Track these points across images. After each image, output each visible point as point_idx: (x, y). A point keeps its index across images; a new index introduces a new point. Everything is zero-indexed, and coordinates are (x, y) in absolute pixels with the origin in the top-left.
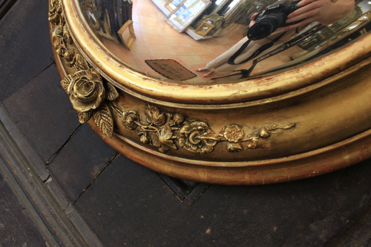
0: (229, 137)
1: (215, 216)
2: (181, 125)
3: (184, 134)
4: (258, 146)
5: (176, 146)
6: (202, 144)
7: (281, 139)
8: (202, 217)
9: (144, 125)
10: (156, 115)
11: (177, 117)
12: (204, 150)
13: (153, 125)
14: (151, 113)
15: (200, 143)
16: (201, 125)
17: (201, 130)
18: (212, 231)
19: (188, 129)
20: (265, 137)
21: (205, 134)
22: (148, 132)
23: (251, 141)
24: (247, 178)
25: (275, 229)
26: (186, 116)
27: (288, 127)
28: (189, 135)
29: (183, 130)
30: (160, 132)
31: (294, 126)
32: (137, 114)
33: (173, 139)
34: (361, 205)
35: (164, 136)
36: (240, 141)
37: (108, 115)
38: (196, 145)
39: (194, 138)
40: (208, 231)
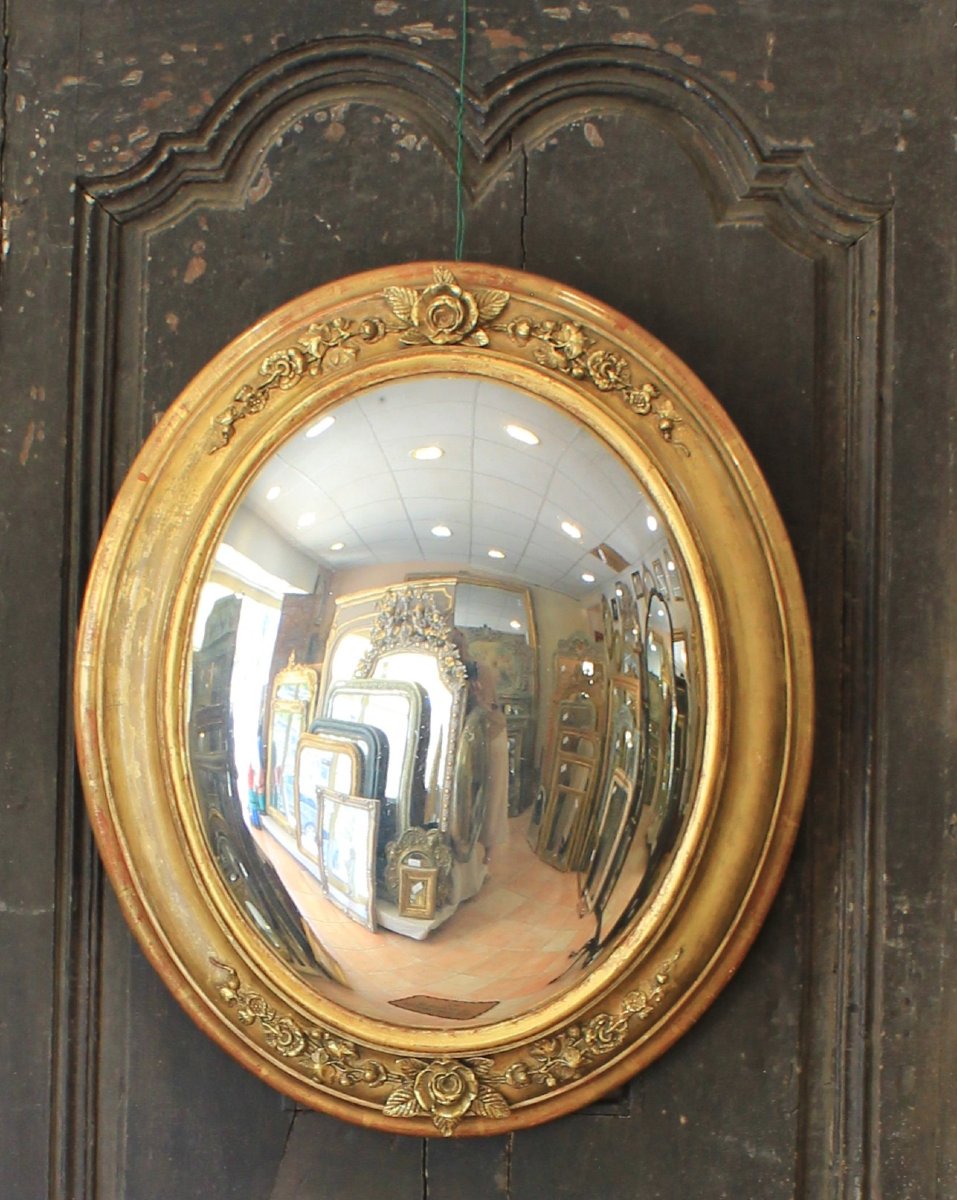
0: (634, 1008)
1: (675, 1098)
2: (582, 1035)
3: (592, 1040)
4: (666, 993)
5: (591, 1059)
6: (615, 1034)
7: (680, 970)
8: (664, 1112)
9: (540, 1068)
10: (549, 1048)
11: (574, 1032)
12: (620, 1038)
13: (552, 1059)
14: (542, 1049)
15: (613, 1037)
16: (601, 1020)
17: (604, 1024)
18: (686, 1116)
19: (592, 1033)
20: (665, 981)
21: (611, 1023)
22: (549, 1072)
23: (656, 994)
24: (676, 1031)
25: (743, 1055)
26: (580, 1024)
27: (676, 956)
28: (598, 1037)
29: (589, 1037)
30: (564, 1059)
31: (682, 951)
32: (524, 1064)
33: (582, 1056)
34: (800, 960)
35: (573, 1060)
36: (647, 1003)
37: (491, 1093)
38: (612, 1040)
39: (605, 1036)
40: (683, 1120)
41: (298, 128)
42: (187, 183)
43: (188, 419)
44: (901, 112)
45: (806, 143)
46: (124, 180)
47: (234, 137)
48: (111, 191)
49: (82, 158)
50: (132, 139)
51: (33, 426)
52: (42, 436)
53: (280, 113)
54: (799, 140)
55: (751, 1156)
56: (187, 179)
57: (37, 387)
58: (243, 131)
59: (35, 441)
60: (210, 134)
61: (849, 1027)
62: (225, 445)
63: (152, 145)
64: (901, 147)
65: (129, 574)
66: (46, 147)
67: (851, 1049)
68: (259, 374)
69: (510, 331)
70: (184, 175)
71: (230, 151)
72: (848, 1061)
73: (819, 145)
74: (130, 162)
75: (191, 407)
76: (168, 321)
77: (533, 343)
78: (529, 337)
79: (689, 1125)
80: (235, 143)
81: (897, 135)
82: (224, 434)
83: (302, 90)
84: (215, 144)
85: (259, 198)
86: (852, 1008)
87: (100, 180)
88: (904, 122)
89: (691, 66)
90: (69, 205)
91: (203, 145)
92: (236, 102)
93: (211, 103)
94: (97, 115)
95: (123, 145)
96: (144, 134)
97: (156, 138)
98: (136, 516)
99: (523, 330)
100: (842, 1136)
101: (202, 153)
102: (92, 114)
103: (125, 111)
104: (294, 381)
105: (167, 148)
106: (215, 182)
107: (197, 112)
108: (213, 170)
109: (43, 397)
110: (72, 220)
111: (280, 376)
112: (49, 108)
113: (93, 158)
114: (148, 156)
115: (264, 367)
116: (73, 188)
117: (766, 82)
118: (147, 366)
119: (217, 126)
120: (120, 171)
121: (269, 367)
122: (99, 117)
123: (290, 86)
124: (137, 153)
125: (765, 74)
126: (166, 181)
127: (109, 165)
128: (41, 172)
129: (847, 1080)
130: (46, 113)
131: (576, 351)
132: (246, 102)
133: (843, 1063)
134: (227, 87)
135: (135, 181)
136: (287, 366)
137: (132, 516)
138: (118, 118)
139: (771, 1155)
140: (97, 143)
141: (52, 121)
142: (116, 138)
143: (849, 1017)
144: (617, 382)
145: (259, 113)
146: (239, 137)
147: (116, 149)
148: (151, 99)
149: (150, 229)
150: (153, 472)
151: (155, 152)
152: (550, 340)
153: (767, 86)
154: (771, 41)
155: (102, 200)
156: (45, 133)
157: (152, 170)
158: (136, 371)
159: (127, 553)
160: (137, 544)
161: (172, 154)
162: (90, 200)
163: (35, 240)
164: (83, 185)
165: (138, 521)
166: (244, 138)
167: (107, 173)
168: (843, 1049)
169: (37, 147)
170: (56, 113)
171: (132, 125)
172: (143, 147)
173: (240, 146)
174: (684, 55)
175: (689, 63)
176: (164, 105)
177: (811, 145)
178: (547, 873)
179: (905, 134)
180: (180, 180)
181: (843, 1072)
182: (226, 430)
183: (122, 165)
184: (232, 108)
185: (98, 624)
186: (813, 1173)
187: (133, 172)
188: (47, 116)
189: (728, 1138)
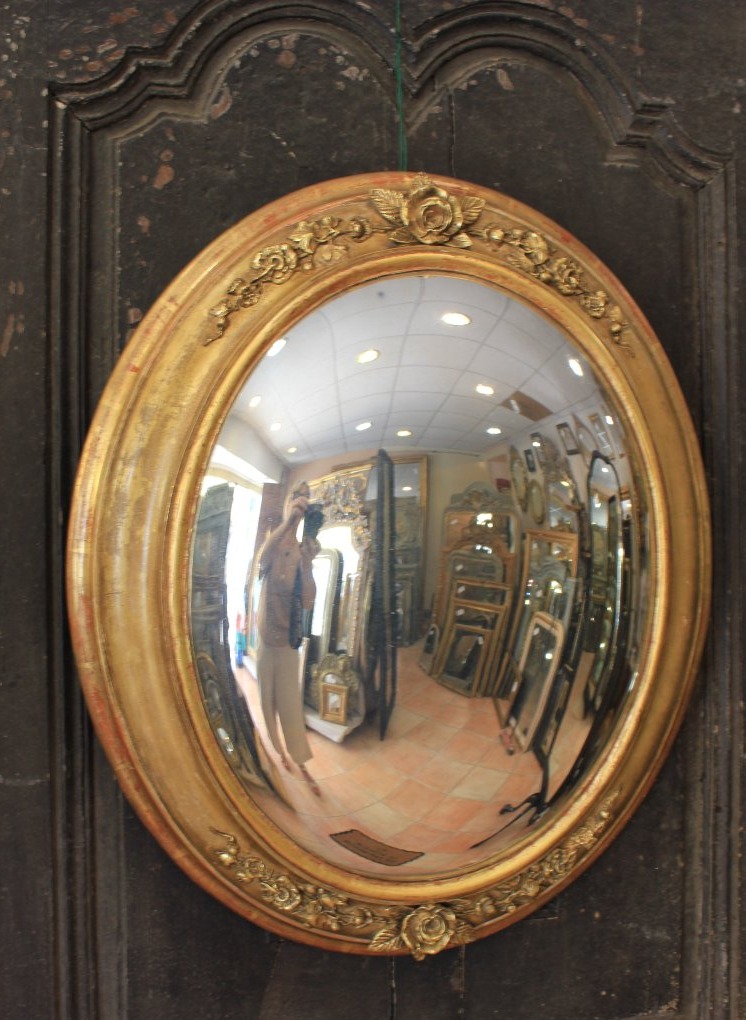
0: (583, 841)
1: (592, 899)
3: (550, 873)
4: (606, 824)
6: (567, 864)
7: (618, 805)
8: (582, 910)
9: (504, 899)
10: (514, 883)
11: (535, 867)
12: (570, 866)
13: (516, 891)
14: (508, 884)
16: (557, 854)
17: (559, 858)
18: (599, 911)
19: (550, 867)
20: (607, 816)
21: (564, 856)
22: (512, 901)
23: (600, 827)
25: (641, 857)
27: (616, 794)
28: (555, 870)
29: (547, 870)
30: (525, 890)
31: (621, 789)
32: (491, 897)
33: (540, 885)
35: (533, 890)
36: (594, 836)
37: (464, 925)
38: (565, 870)
40: (597, 915)
41: (254, 53)
42: (152, 97)
43: (178, 311)
44: (735, 82)
45: (669, 101)
46: (94, 89)
47: (195, 57)
48: (82, 98)
49: (53, 65)
50: (101, 51)
51: (12, 319)
52: (21, 329)
53: (235, 39)
54: (664, 98)
55: (648, 937)
56: (154, 93)
57: (15, 281)
58: (203, 52)
59: (15, 333)
60: (174, 52)
61: (716, 825)
62: (220, 337)
63: (121, 56)
64: (737, 110)
65: (125, 464)
66: (18, 51)
67: (717, 843)
68: (252, 268)
69: (485, 236)
70: (150, 88)
71: (192, 69)
72: (715, 852)
73: (678, 103)
74: (100, 72)
75: (180, 301)
76: (140, 223)
77: (504, 248)
78: (501, 243)
79: (602, 920)
80: (197, 61)
81: (734, 99)
82: (219, 326)
83: (255, 19)
84: (179, 61)
85: (221, 114)
86: (718, 809)
87: (72, 87)
88: (740, 89)
89: (579, 28)
90: (43, 109)
91: (168, 61)
92: (198, 23)
93: (174, 23)
94: (67, 24)
95: (92, 55)
96: (112, 46)
97: (123, 51)
98: (129, 407)
99: (497, 235)
100: (710, 911)
101: (167, 68)
102: (62, 23)
103: (93, 23)
104: (288, 275)
105: (135, 61)
106: (177, 98)
107: (163, 30)
108: (175, 86)
109: (21, 291)
110: (45, 124)
111: (274, 271)
112: (19, 14)
113: (65, 65)
114: (117, 67)
115: (257, 261)
116: (45, 92)
117: (637, 47)
118: (121, 265)
119: (180, 45)
120: (91, 79)
121: (261, 261)
122: (68, 27)
123: (245, 15)
124: (106, 64)
125: (637, 40)
126: (134, 93)
127: (79, 74)
128: (14, 75)
129: (715, 867)
130: (16, 18)
131: (542, 257)
132: (207, 25)
133: (711, 854)
134: (189, 9)
135: (104, 91)
136: (282, 260)
137: (125, 406)
138: (86, 30)
139: (662, 935)
140: (68, 52)
141: (22, 27)
142: (86, 48)
143: (715, 818)
144: (578, 288)
145: (218, 36)
146: (199, 57)
147: (86, 59)
148: (118, 14)
149: (120, 137)
150: (144, 363)
151: (122, 65)
152: (521, 246)
153: (639, 51)
154: (640, 13)
155: (74, 106)
156: (17, 39)
157: (120, 82)
158: (108, 269)
159: (120, 442)
160: (131, 433)
161: (139, 67)
162: (61, 105)
163: (9, 141)
164: (55, 90)
165: (131, 411)
166: (204, 58)
167: (78, 80)
168: (711, 843)
169: (8, 51)
170: (27, 19)
171: (101, 37)
172: (112, 58)
173: (200, 66)
174: (575, 18)
175: (579, 24)
176: (130, 21)
177: (673, 102)
178: (447, 697)
179: (740, 99)
180: (146, 93)
181: (711, 861)
182: (221, 321)
183: (92, 74)
184: (193, 28)
185: (92, 512)
186: (688, 941)
187: (103, 82)
188: (17, 22)
189: (631, 925)
